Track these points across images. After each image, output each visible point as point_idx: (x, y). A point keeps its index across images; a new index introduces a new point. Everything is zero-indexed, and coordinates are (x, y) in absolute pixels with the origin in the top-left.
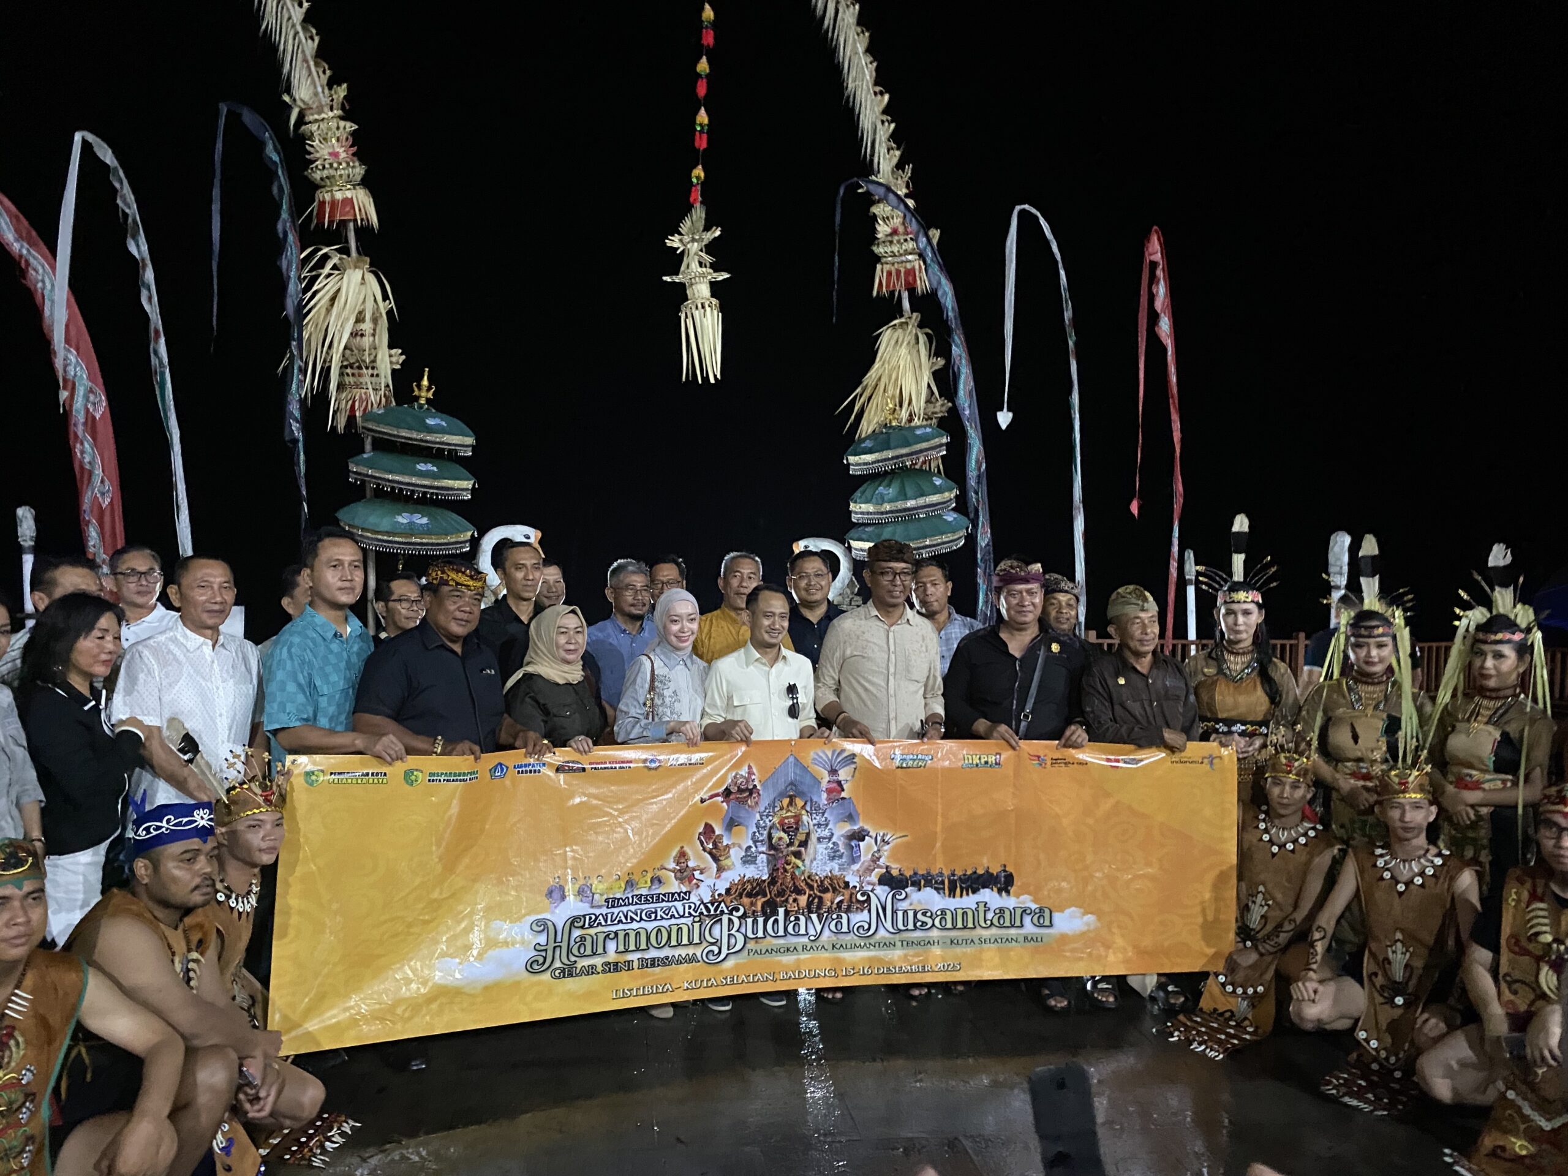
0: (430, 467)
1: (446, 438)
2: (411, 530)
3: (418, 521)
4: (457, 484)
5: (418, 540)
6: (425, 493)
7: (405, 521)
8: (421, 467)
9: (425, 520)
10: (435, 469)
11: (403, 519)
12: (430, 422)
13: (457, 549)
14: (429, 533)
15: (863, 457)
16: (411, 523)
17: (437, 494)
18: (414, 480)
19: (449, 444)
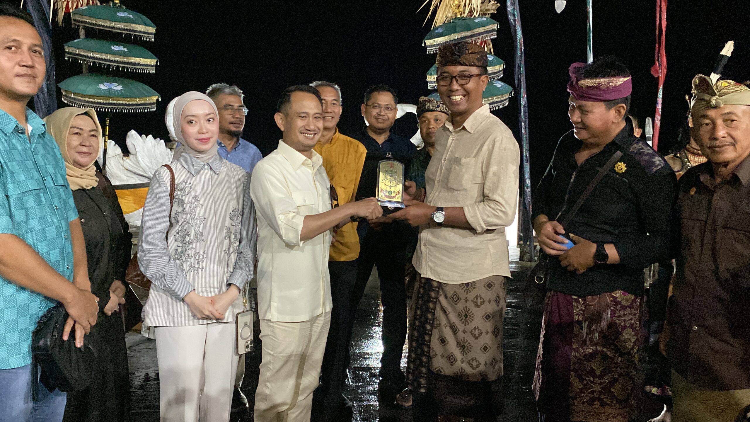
0: (121, 48)
1: (133, 26)
2: (110, 94)
3: (115, 88)
4: (142, 61)
5: (115, 102)
6: (118, 67)
7: (105, 88)
8: (115, 48)
9: (120, 88)
10: (126, 50)
11: (103, 87)
12: (121, 14)
13: (144, 109)
14: (124, 96)
15: (436, 39)
16: (110, 90)
17: (127, 68)
18: (109, 57)
19: (135, 31)
